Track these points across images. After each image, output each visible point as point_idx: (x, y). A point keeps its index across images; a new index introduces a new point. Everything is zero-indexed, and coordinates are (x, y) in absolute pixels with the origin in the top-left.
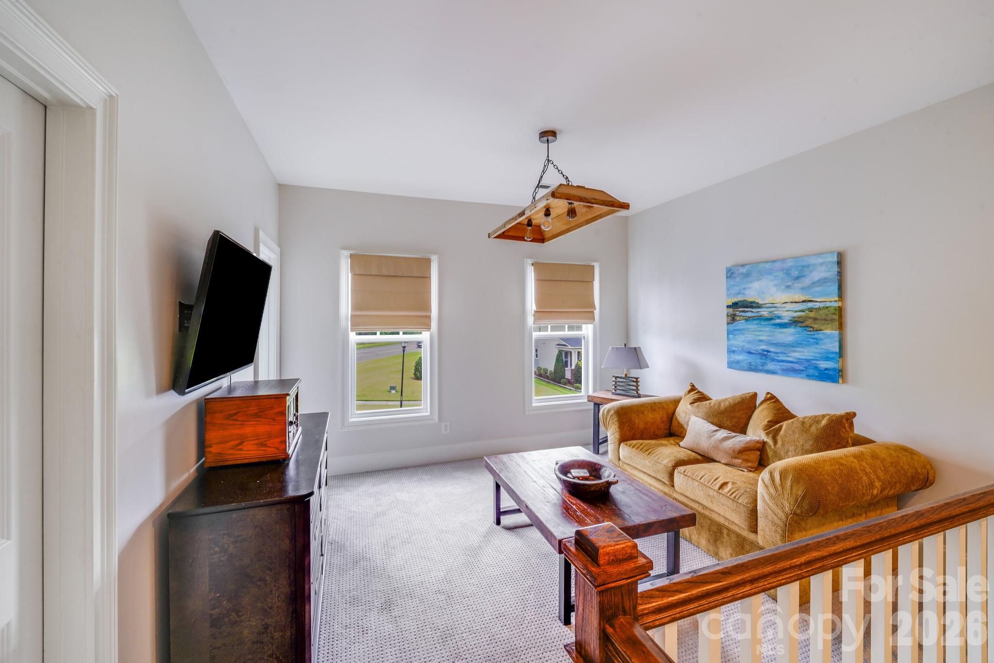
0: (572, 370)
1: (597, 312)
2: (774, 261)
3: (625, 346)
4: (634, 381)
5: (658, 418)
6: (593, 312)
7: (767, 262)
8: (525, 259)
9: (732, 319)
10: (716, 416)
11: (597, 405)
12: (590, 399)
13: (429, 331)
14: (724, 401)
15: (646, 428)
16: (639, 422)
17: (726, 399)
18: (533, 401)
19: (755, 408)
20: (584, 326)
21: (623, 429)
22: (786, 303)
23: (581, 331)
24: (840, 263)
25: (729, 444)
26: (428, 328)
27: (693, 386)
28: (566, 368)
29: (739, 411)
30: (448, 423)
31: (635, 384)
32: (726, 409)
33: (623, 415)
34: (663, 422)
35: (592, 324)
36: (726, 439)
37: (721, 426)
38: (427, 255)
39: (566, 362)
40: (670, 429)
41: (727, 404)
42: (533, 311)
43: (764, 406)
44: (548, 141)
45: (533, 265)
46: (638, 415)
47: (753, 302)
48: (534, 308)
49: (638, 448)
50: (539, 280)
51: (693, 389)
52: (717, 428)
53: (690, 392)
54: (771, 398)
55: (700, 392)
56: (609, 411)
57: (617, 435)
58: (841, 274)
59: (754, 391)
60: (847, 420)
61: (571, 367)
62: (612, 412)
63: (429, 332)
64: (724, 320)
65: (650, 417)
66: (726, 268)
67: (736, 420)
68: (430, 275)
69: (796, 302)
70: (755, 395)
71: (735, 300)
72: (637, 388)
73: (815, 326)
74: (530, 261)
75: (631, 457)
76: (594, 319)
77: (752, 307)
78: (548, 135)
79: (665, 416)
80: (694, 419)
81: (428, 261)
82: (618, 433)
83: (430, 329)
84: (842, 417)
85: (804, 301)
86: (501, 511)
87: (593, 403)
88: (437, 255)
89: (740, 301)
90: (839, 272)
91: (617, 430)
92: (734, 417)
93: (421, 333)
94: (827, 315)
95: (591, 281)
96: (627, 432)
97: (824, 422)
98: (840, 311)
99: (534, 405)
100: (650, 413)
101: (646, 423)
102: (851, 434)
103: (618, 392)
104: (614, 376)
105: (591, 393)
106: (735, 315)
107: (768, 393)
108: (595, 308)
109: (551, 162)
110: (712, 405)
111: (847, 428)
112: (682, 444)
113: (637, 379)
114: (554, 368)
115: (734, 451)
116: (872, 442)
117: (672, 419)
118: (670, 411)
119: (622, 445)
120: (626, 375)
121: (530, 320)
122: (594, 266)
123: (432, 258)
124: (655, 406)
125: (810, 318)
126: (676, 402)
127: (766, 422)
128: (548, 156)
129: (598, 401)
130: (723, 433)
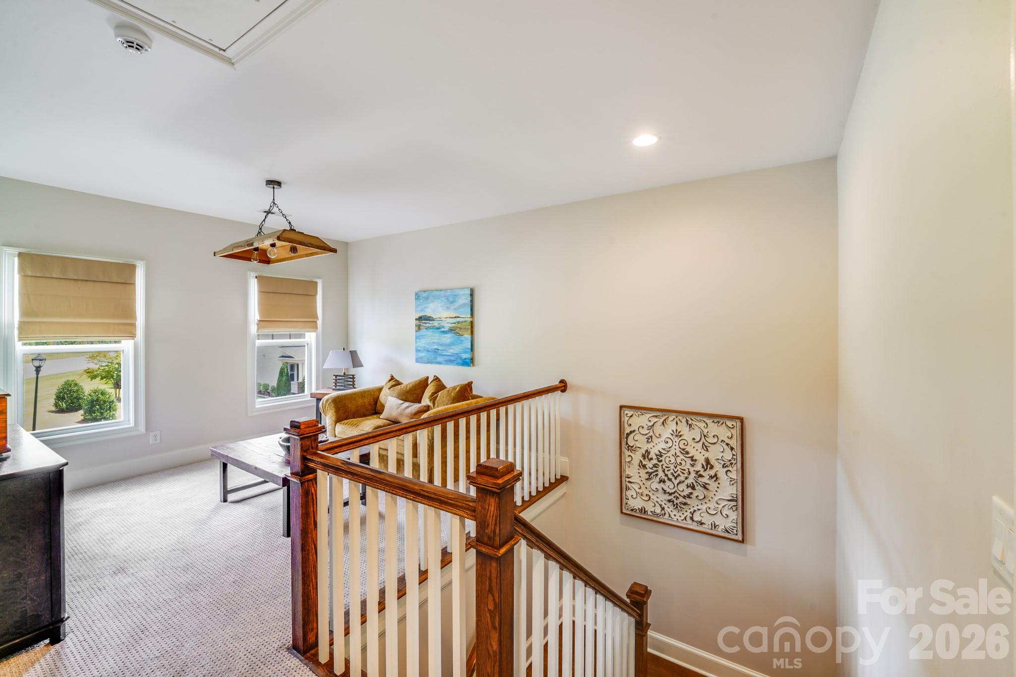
0: (298, 383)
1: (320, 322)
2: (441, 290)
3: (344, 350)
4: (351, 378)
5: (367, 402)
6: (316, 322)
7: (437, 290)
8: (248, 272)
9: (419, 328)
10: (404, 395)
11: (319, 400)
12: (312, 396)
13: (134, 339)
14: (409, 384)
15: (357, 410)
16: (352, 406)
17: (411, 383)
18: (256, 404)
19: (428, 385)
20: (307, 334)
21: (339, 411)
22: (447, 318)
23: (305, 338)
24: (472, 295)
25: (409, 410)
26: (132, 336)
27: (392, 376)
28: (292, 382)
29: (418, 389)
30: (158, 433)
31: (351, 380)
32: (410, 389)
33: (338, 403)
34: (370, 405)
35: (315, 332)
36: (408, 407)
37: (406, 401)
38: (130, 261)
39: (292, 375)
40: (375, 409)
41: (411, 385)
42: (256, 321)
43: (432, 384)
44: (274, 188)
45: (256, 277)
46: (351, 401)
47: (430, 317)
48: (258, 317)
49: (349, 424)
50: (261, 292)
51: (392, 378)
52: (403, 402)
53: (390, 381)
54: (437, 379)
55: (397, 381)
56: (327, 401)
57: (334, 418)
58: (472, 301)
59: (426, 376)
60: (468, 386)
61: (298, 380)
62: (330, 401)
63: (133, 341)
64: (414, 328)
65: (360, 401)
66: (415, 292)
67: (415, 395)
68: (135, 282)
69: (451, 318)
70: (428, 378)
71: (420, 315)
72: (353, 383)
73: (460, 332)
74: (254, 274)
75: (344, 432)
76: (316, 327)
77: (429, 320)
78: (274, 183)
79: (372, 400)
80: (390, 398)
81: (133, 267)
82: (335, 416)
83: (135, 337)
84: (466, 385)
85: (455, 317)
86: (228, 490)
87: (316, 399)
88: (144, 262)
89: (423, 316)
90: (471, 300)
91: (334, 414)
92: (416, 393)
93: (119, 342)
94: (466, 326)
95: (315, 295)
96: (342, 415)
97: (458, 389)
98: (472, 323)
99: (257, 406)
100: (360, 399)
101: (357, 407)
102: (471, 394)
103: (338, 387)
104: (334, 375)
105: (314, 391)
106: (420, 325)
107: (435, 376)
108: (317, 318)
109: (277, 206)
110: (402, 387)
111: (469, 392)
112: (381, 417)
113: (353, 376)
114: (277, 384)
115: (411, 414)
116: (481, 397)
117: (377, 401)
118: (376, 396)
119: (338, 424)
120: (344, 373)
121: (253, 329)
122: (316, 283)
123: (137, 264)
124: (363, 394)
125: (458, 327)
126: (380, 389)
127: (430, 394)
128: (274, 200)
129: (319, 397)
130: (407, 404)
